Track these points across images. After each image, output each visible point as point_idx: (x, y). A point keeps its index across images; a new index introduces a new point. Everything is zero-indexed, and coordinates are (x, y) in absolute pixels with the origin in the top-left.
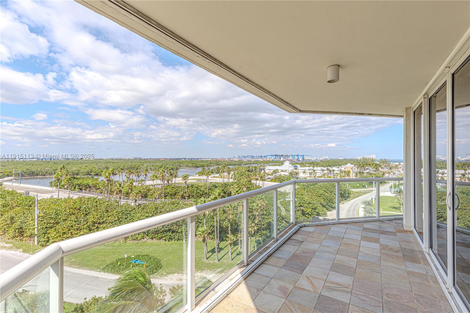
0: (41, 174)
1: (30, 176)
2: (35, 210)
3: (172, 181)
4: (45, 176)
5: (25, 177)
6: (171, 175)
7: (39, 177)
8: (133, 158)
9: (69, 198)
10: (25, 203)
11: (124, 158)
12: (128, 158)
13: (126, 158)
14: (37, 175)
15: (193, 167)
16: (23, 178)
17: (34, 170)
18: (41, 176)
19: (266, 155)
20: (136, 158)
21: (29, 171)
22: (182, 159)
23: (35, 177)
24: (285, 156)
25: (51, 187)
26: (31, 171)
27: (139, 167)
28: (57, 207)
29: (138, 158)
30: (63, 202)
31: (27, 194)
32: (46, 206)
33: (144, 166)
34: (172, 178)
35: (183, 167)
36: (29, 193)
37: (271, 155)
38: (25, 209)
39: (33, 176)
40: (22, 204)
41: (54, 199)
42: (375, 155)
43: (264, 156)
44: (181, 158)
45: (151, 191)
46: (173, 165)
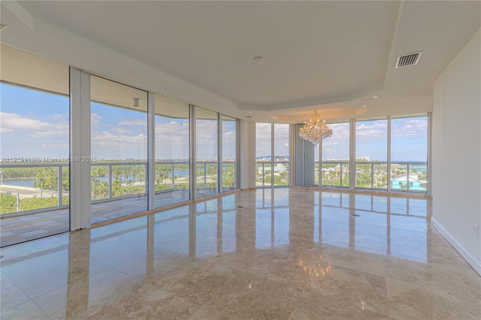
0: (25, 175)
1: (14, 178)
2: (16, 209)
3: (162, 182)
4: (30, 177)
5: (8, 178)
6: (161, 175)
7: (23, 179)
8: (125, 159)
9: (52, 197)
10: (6, 203)
11: (115, 159)
12: (120, 159)
13: (117, 159)
14: (21, 176)
15: (187, 168)
16: (5, 179)
17: (18, 172)
18: (25, 177)
19: (261, 156)
20: (128, 159)
21: (12, 172)
22: (177, 160)
23: (19, 178)
24: (281, 157)
25: (34, 188)
26: (14, 172)
27: (131, 168)
28: (40, 206)
29: (131, 159)
30: (46, 201)
31: (9, 194)
32: (28, 206)
33: (136, 167)
34: (162, 179)
35: (176, 168)
36: (11, 193)
37: (267, 157)
38: (7, 208)
39: (17, 177)
40: (3, 204)
41: (37, 198)
42: (369, 157)
43: (260, 158)
44: (175, 159)
45: (138, 191)
46: (166, 166)
